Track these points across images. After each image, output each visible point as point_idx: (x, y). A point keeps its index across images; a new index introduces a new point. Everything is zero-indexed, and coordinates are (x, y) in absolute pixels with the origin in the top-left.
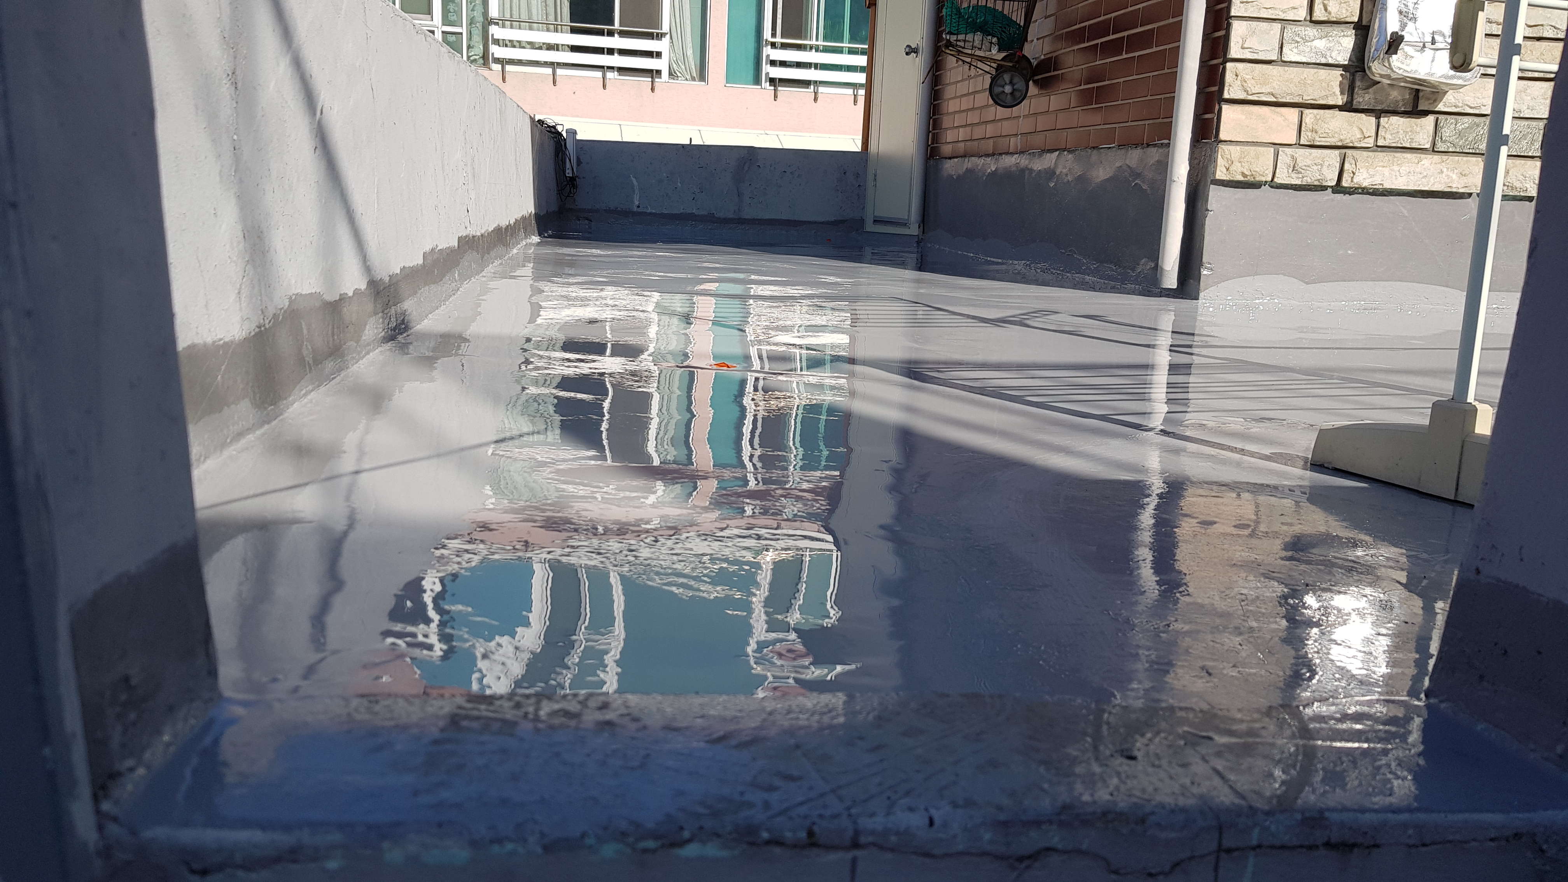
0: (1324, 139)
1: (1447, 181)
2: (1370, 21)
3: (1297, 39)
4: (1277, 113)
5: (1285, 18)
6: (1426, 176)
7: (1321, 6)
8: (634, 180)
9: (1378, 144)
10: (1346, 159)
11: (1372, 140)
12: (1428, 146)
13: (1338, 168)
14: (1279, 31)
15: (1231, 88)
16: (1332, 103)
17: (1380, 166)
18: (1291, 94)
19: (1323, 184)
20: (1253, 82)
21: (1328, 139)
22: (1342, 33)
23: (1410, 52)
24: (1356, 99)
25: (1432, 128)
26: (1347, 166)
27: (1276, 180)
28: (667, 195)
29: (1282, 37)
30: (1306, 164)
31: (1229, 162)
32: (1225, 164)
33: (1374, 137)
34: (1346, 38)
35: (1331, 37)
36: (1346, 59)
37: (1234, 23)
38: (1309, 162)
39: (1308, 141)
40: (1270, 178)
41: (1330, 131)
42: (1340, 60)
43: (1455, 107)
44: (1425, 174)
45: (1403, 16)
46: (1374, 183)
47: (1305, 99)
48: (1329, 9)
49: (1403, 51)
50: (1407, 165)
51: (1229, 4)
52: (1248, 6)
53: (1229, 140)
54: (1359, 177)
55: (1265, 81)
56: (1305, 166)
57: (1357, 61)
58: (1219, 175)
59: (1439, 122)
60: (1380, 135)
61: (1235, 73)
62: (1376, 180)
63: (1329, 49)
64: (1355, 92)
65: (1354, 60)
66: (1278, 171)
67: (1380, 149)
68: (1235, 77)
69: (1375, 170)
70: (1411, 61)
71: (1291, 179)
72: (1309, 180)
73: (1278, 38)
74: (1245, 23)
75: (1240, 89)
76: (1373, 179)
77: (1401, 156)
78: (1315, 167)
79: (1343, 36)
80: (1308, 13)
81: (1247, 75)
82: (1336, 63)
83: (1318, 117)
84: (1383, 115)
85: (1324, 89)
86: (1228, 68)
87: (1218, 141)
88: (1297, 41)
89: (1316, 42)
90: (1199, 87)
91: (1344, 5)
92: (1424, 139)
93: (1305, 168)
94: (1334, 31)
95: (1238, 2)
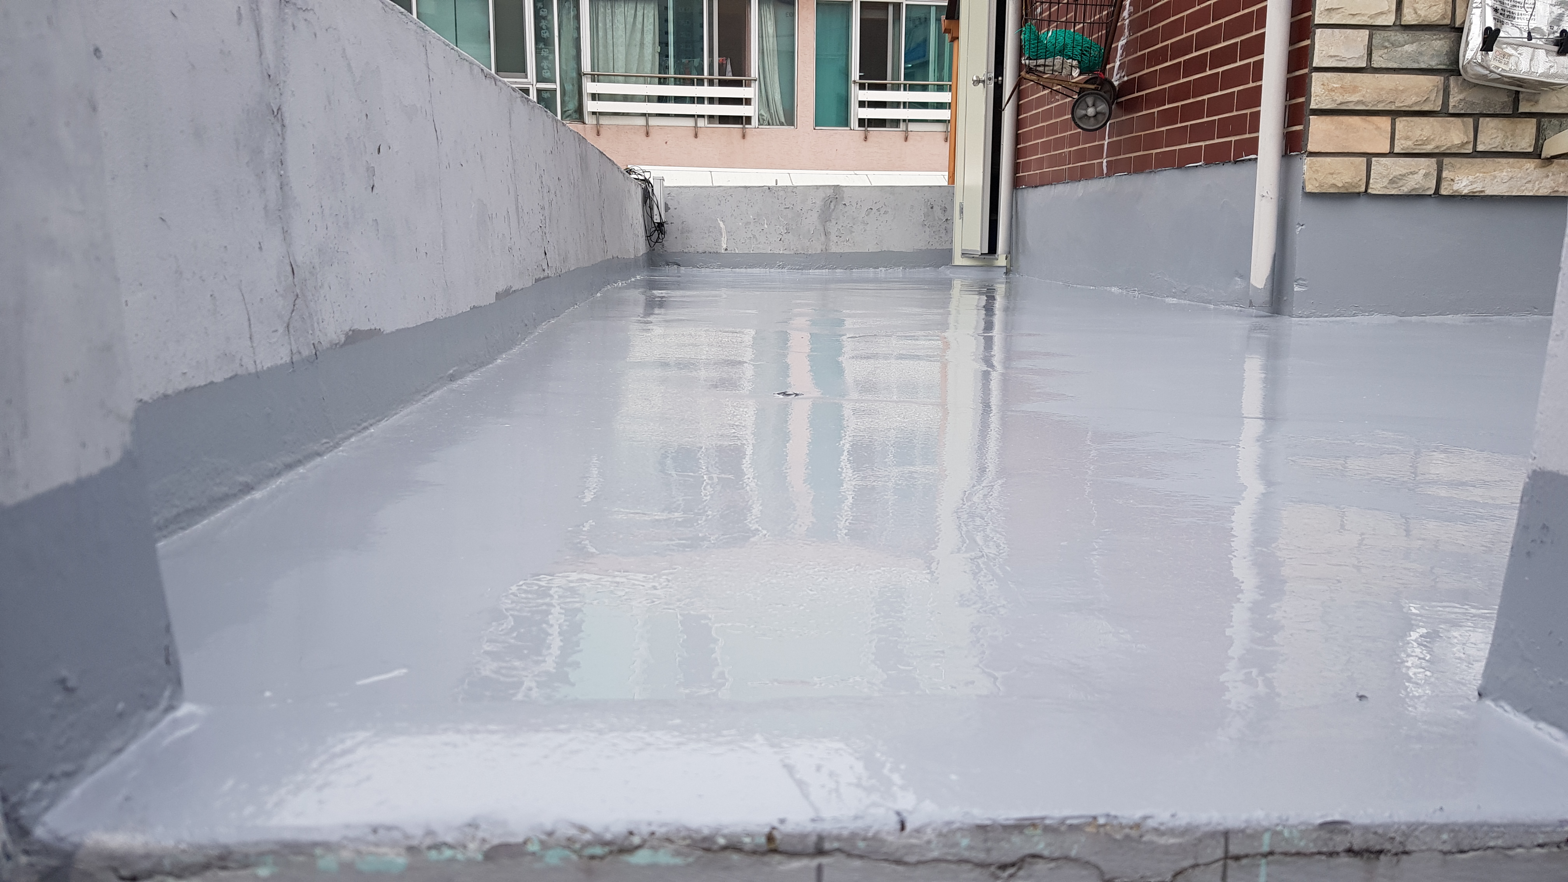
0: (1419, 147)
1: (1554, 185)
2: (1464, 23)
3: (1386, 44)
4: (1369, 121)
5: (1374, 24)
6: (1530, 181)
7: (1411, 10)
8: (721, 223)
9: (1478, 150)
10: (1444, 167)
11: (1471, 146)
12: (1531, 150)
13: (1436, 176)
14: (1368, 36)
15: (1317, 98)
16: (1426, 108)
17: (1480, 172)
18: (1382, 102)
19: (1420, 192)
20: (1341, 90)
21: (1425, 147)
22: (1434, 37)
23: (1509, 50)
24: (1451, 104)
25: (1534, 130)
26: (1445, 174)
27: (1369, 191)
28: (754, 237)
29: (1370, 45)
30: (1401, 173)
31: (1320, 174)
32: (1316, 176)
33: (1472, 143)
34: (1438, 42)
35: (1422, 40)
36: (1439, 63)
37: (1318, 31)
38: (1404, 172)
39: (1402, 149)
40: (1363, 189)
41: (1425, 139)
42: (1433, 64)
43: (1559, 107)
44: (1529, 179)
45: (1499, 14)
46: (1475, 190)
47: (1397, 106)
48: (1419, 12)
49: (1499, 49)
50: (1509, 170)
51: (1314, 13)
52: (1333, 14)
53: (1317, 151)
54: (1458, 183)
55: (1355, 89)
56: (1400, 175)
57: (1451, 64)
58: (1309, 188)
59: (1542, 124)
60: (1478, 140)
61: (1322, 83)
62: (1477, 187)
63: (1421, 54)
64: (1450, 96)
65: (1448, 63)
66: (1371, 181)
67: (1479, 155)
68: (1322, 87)
69: (1474, 177)
70: (1507, 60)
71: (1386, 190)
72: (1405, 190)
73: (1367, 43)
74: (1329, 31)
75: (1327, 98)
76: (1474, 186)
77: (1503, 161)
78: (1411, 176)
79: (1436, 39)
80: (1396, 18)
81: (1334, 84)
82: (1429, 67)
83: (1412, 124)
84: (1481, 119)
85: (1417, 94)
86: (1313, 78)
87: (1307, 153)
88: (1386, 47)
89: (1407, 46)
90: (1286, 100)
91: (1435, 8)
92: (1526, 143)
93: (1400, 177)
94: (1425, 35)
95: (1322, 9)
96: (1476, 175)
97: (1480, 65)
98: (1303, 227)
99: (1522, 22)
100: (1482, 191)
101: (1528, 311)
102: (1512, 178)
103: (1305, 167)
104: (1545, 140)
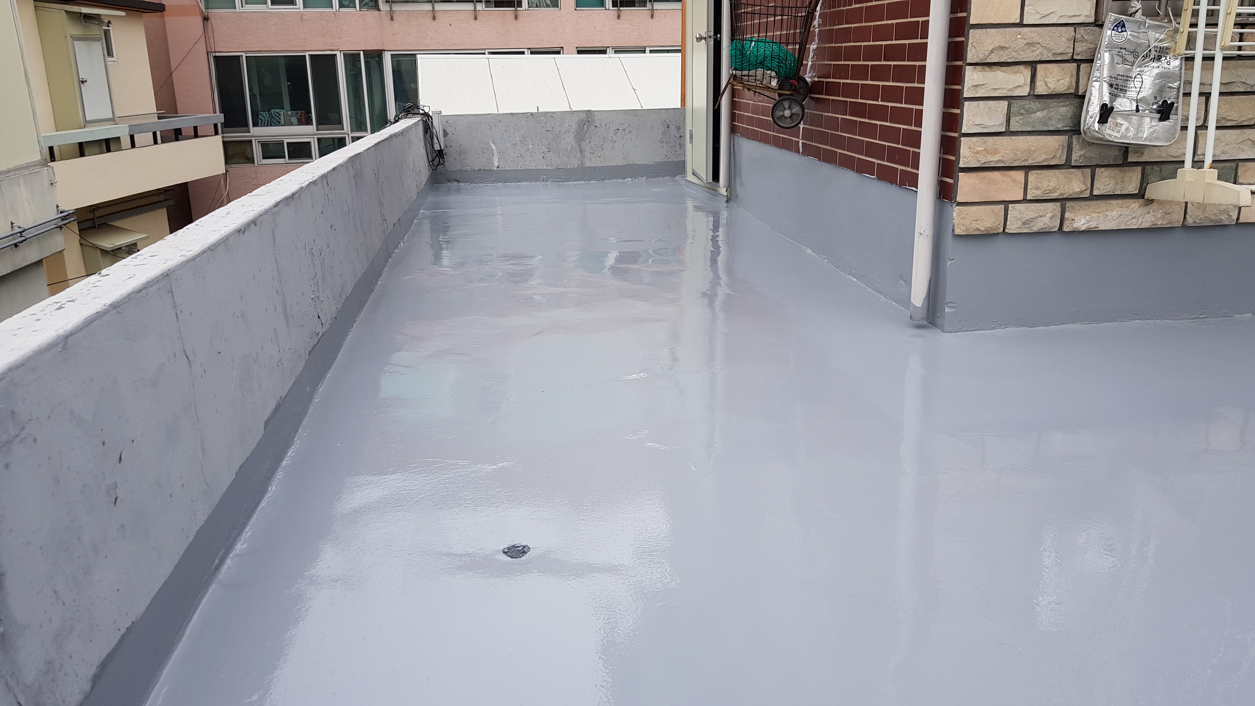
0: (1047, 195)
1: (1154, 220)
2: (1086, 91)
3: (1022, 111)
4: (1007, 175)
5: (1011, 95)
6: (1135, 217)
7: (1043, 83)
8: (492, 145)
9: (1094, 194)
10: (1067, 209)
11: (1088, 192)
12: (1137, 192)
13: (1060, 217)
14: (1007, 106)
15: (965, 159)
16: (1053, 163)
17: (1095, 213)
18: (1018, 160)
19: (1047, 230)
20: (985, 153)
21: (1051, 195)
22: (1062, 104)
23: (1119, 120)
24: (1074, 158)
25: (1140, 177)
26: (1067, 215)
27: (1006, 231)
28: (521, 156)
29: (1009, 112)
30: (1031, 217)
31: (966, 221)
32: (963, 222)
33: (1090, 189)
34: (1064, 108)
35: (1052, 107)
36: (1064, 125)
37: (966, 103)
38: (1034, 216)
39: (1033, 197)
40: (1001, 230)
41: (1051, 189)
42: (1060, 126)
43: (1160, 157)
44: (1134, 215)
45: (1114, 88)
46: (1091, 227)
47: (1029, 162)
48: (1049, 85)
49: (1113, 120)
50: (1119, 210)
51: (963, 87)
52: (979, 89)
53: (964, 202)
54: (1077, 222)
55: (996, 151)
56: (1031, 218)
57: (1074, 126)
58: (958, 231)
59: (1146, 171)
60: (1095, 186)
61: (969, 147)
62: (1093, 225)
63: (1050, 119)
64: (1073, 152)
65: (1072, 125)
66: (1008, 223)
67: (1095, 198)
68: (969, 150)
69: (1090, 217)
70: (1119, 128)
71: (1020, 229)
72: (1035, 229)
73: (1006, 112)
74: (975, 103)
75: (973, 159)
76: (1090, 224)
77: (1114, 202)
78: (1039, 219)
79: (1062, 106)
80: (1031, 89)
81: (979, 147)
82: (1056, 129)
83: (1042, 176)
84: (1097, 169)
85: (1046, 153)
86: (962, 142)
87: (956, 203)
88: (1022, 114)
89: (1039, 113)
90: (940, 153)
91: (1062, 81)
92: (1132, 187)
93: (1031, 220)
94: (1053, 103)
95: (970, 85)
96: (1092, 215)
97: (1097, 132)
98: (952, 261)
99: (1132, 93)
100: (1096, 227)
101: (1130, 317)
102: (1121, 215)
103: (955, 214)
104: (1148, 184)
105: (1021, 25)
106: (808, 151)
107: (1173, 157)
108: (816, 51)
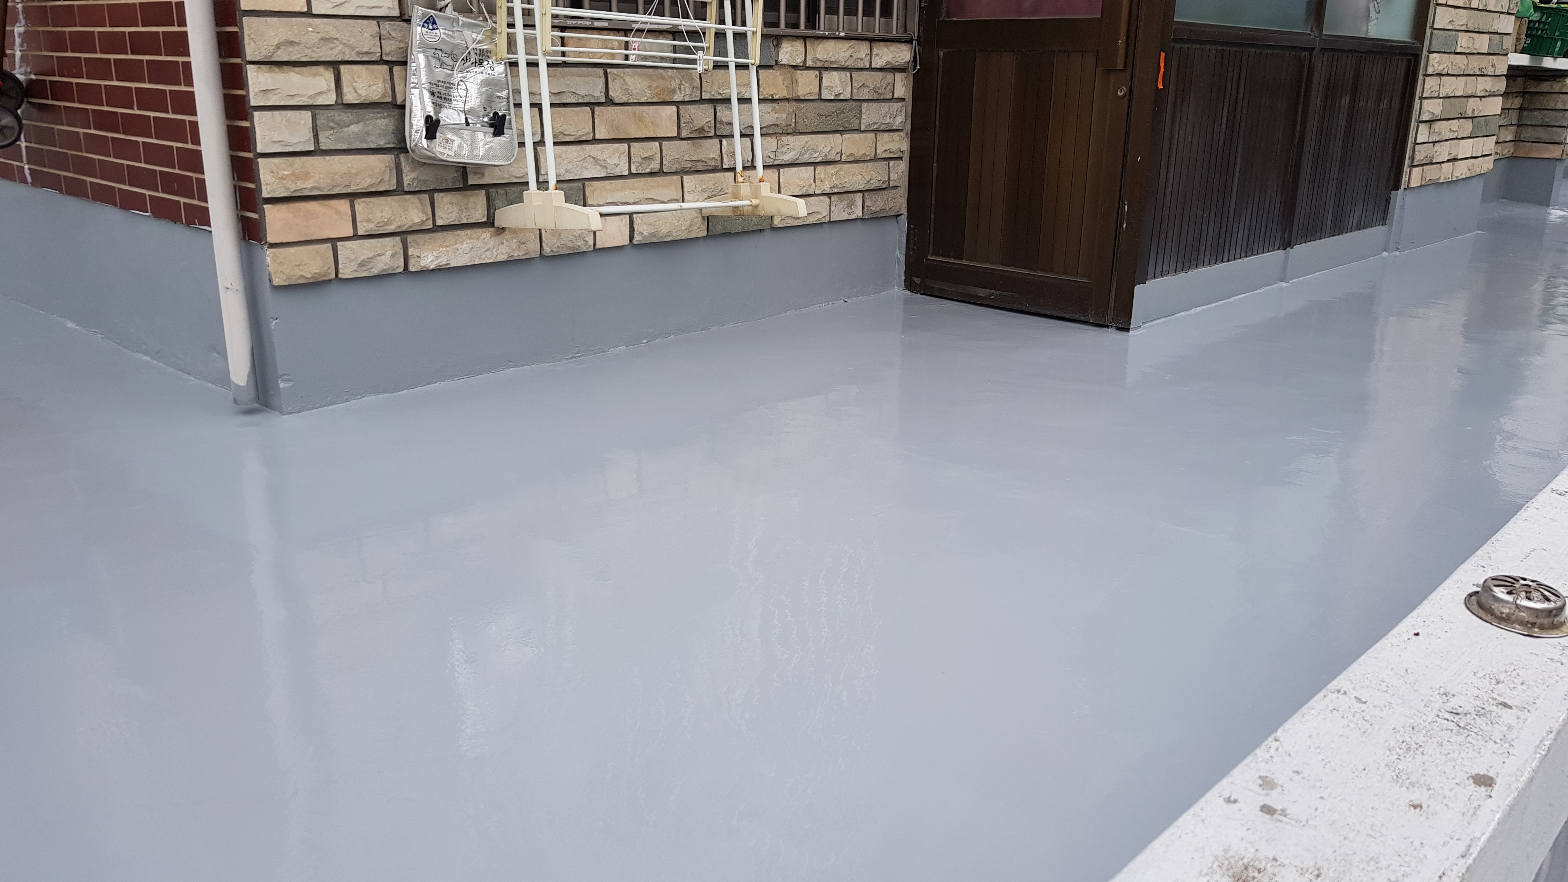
0: (382, 228)
1: (509, 251)
2: (405, 100)
3: (332, 124)
4: (327, 206)
5: (315, 104)
6: (488, 250)
7: (351, 89)
9: (437, 224)
10: (409, 244)
11: (431, 222)
12: (485, 219)
13: (402, 254)
14: (311, 118)
15: (268, 186)
16: (382, 189)
17: (443, 247)
18: (337, 186)
19: (390, 272)
20: (293, 178)
21: (387, 228)
22: (379, 115)
23: (449, 136)
24: (406, 183)
25: (485, 201)
26: (411, 251)
27: (340, 276)
29: (314, 125)
30: (368, 256)
31: (285, 267)
32: (281, 269)
33: (431, 219)
34: (383, 120)
35: (367, 120)
36: (387, 142)
37: (256, 114)
38: (371, 254)
39: (366, 232)
40: (333, 276)
41: (386, 220)
42: (382, 143)
43: (503, 178)
44: (487, 247)
45: (436, 97)
46: (441, 264)
47: (353, 189)
48: (359, 92)
49: (442, 135)
50: (469, 241)
51: (248, 92)
52: (270, 95)
53: (278, 242)
54: (424, 260)
55: (306, 176)
56: (368, 258)
57: (400, 142)
58: (277, 282)
59: (490, 194)
60: (436, 215)
61: (270, 170)
62: (443, 261)
63: (368, 133)
64: (404, 174)
65: (396, 141)
66: (340, 266)
67: (439, 229)
68: (271, 174)
69: (438, 252)
70: (451, 145)
71: (356, 273)
72: (375, 271)
73: (311, 126)
74: (268, 114)
75: (278, 186)
76: (439, 260)
77: (462, 233)
78: (378, 258)
79: (380, 118)
80: (337, 96)
81: (284, 170)
82: (378, 147)
83: (371, 205)
84: (436, 195)
85: (371, 177)
86: (260, 165)
87: (267, 244)
88: (332, 128)
89: (352, 126)
90: (234, 179)
91: (374, 87)
92: (479, 215)
93: (368, 260)
94: (369, 114)
95: (257, 90)
96: (440, 250)
97: (427, 150)
98: (277, 321)
99: (458, 104)
100: (447, 264)
101: (504, 366)
102: (472, 248)
103: (268, 259)
104: (496, 210)
105: (309, 14)
106: (40, 180)
107: (517, 177)
108: (25, 36)
